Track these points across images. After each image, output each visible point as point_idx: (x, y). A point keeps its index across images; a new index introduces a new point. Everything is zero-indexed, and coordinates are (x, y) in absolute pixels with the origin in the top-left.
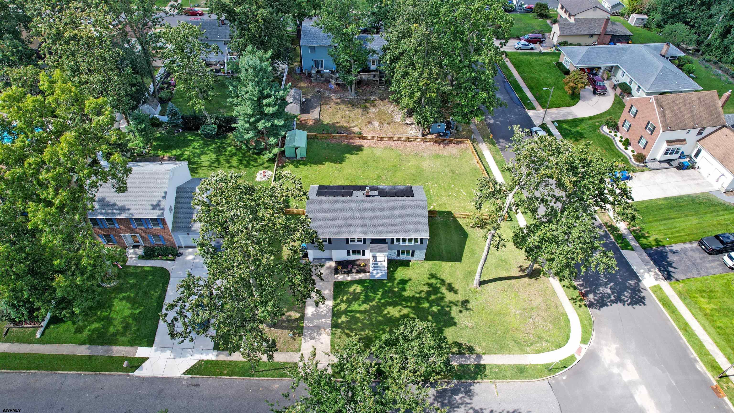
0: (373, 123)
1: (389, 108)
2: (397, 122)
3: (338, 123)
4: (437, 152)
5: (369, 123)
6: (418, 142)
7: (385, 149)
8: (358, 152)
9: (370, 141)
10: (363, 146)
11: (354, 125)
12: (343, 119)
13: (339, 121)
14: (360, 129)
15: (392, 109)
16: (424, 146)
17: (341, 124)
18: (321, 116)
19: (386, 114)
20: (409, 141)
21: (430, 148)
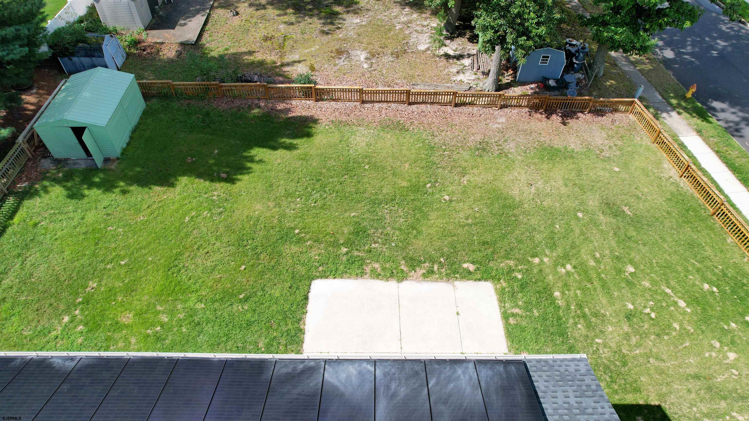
0: (352, 53)
1: (396, 17)
2: (419, 52)
3: (251, 53)
4: (545, 139)
5: (340, 52)
6: (484, 106)
7: (383, 129)
8: (295, 141)
9: (340, 105)
10: (315, 121)
11: (296, 57)
12: (269, 43)
13: (254, 48)
14: (312, 68)
15: (404, 19)
16: (503, 120)
17: (258, 57)
18: (206, 35)
19: (390, 30)
20: (456, 105)
21: (521, 126)
